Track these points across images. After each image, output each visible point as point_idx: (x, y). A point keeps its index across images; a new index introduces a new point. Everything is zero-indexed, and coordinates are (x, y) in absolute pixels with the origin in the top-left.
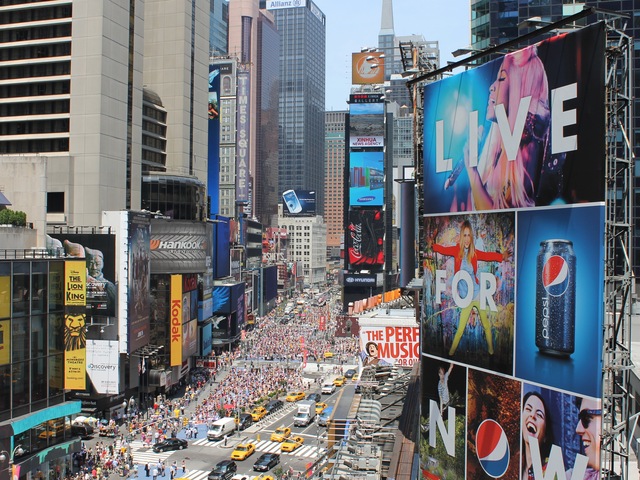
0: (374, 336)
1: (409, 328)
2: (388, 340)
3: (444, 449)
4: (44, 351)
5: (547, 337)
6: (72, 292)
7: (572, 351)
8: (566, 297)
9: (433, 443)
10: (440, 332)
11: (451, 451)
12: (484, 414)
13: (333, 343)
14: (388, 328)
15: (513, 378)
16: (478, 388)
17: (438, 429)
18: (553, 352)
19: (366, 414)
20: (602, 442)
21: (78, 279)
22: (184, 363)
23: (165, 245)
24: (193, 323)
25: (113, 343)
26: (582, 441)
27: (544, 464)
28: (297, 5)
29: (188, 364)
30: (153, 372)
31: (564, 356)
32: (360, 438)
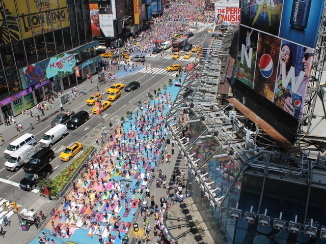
0: (221, 11)
1: (236, 8)
3: (246, 64)
4: (82, 20)
5: (295, 20)
7: (306, 27)
8: (307, 3)
9: (242, 62)
10: (249, 15)
11: (249, 66)
12: (264, 51)
13: (204, 14)
14: (227, 8)
15: (278, 37)
16: (263, 40)
17: (244, 57)
18: (297, 27)
19: (216, 46)
20: (312, 67)
22: (140, 23)
24: (143, 6)
25: (110, 15)
26: (304, 66)
27: (287, 74)
29: (142, 23)
30: (128, 27)
31: (302, 29)
32: (213, 56)
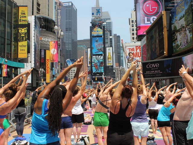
0: (131, 50)
2: (136, 51)
6: (22, 19)
21: (24, 14)
23: (44, 39)
28: (69, 5)
